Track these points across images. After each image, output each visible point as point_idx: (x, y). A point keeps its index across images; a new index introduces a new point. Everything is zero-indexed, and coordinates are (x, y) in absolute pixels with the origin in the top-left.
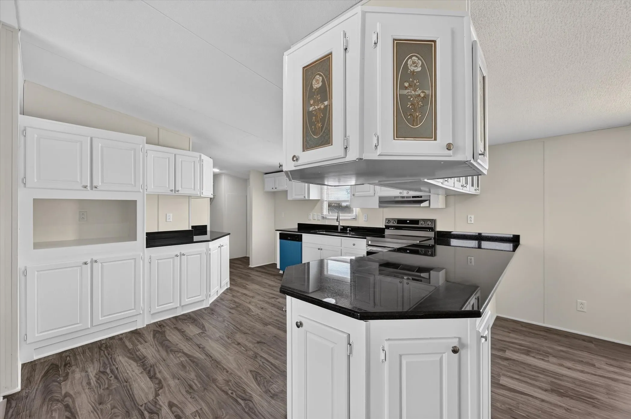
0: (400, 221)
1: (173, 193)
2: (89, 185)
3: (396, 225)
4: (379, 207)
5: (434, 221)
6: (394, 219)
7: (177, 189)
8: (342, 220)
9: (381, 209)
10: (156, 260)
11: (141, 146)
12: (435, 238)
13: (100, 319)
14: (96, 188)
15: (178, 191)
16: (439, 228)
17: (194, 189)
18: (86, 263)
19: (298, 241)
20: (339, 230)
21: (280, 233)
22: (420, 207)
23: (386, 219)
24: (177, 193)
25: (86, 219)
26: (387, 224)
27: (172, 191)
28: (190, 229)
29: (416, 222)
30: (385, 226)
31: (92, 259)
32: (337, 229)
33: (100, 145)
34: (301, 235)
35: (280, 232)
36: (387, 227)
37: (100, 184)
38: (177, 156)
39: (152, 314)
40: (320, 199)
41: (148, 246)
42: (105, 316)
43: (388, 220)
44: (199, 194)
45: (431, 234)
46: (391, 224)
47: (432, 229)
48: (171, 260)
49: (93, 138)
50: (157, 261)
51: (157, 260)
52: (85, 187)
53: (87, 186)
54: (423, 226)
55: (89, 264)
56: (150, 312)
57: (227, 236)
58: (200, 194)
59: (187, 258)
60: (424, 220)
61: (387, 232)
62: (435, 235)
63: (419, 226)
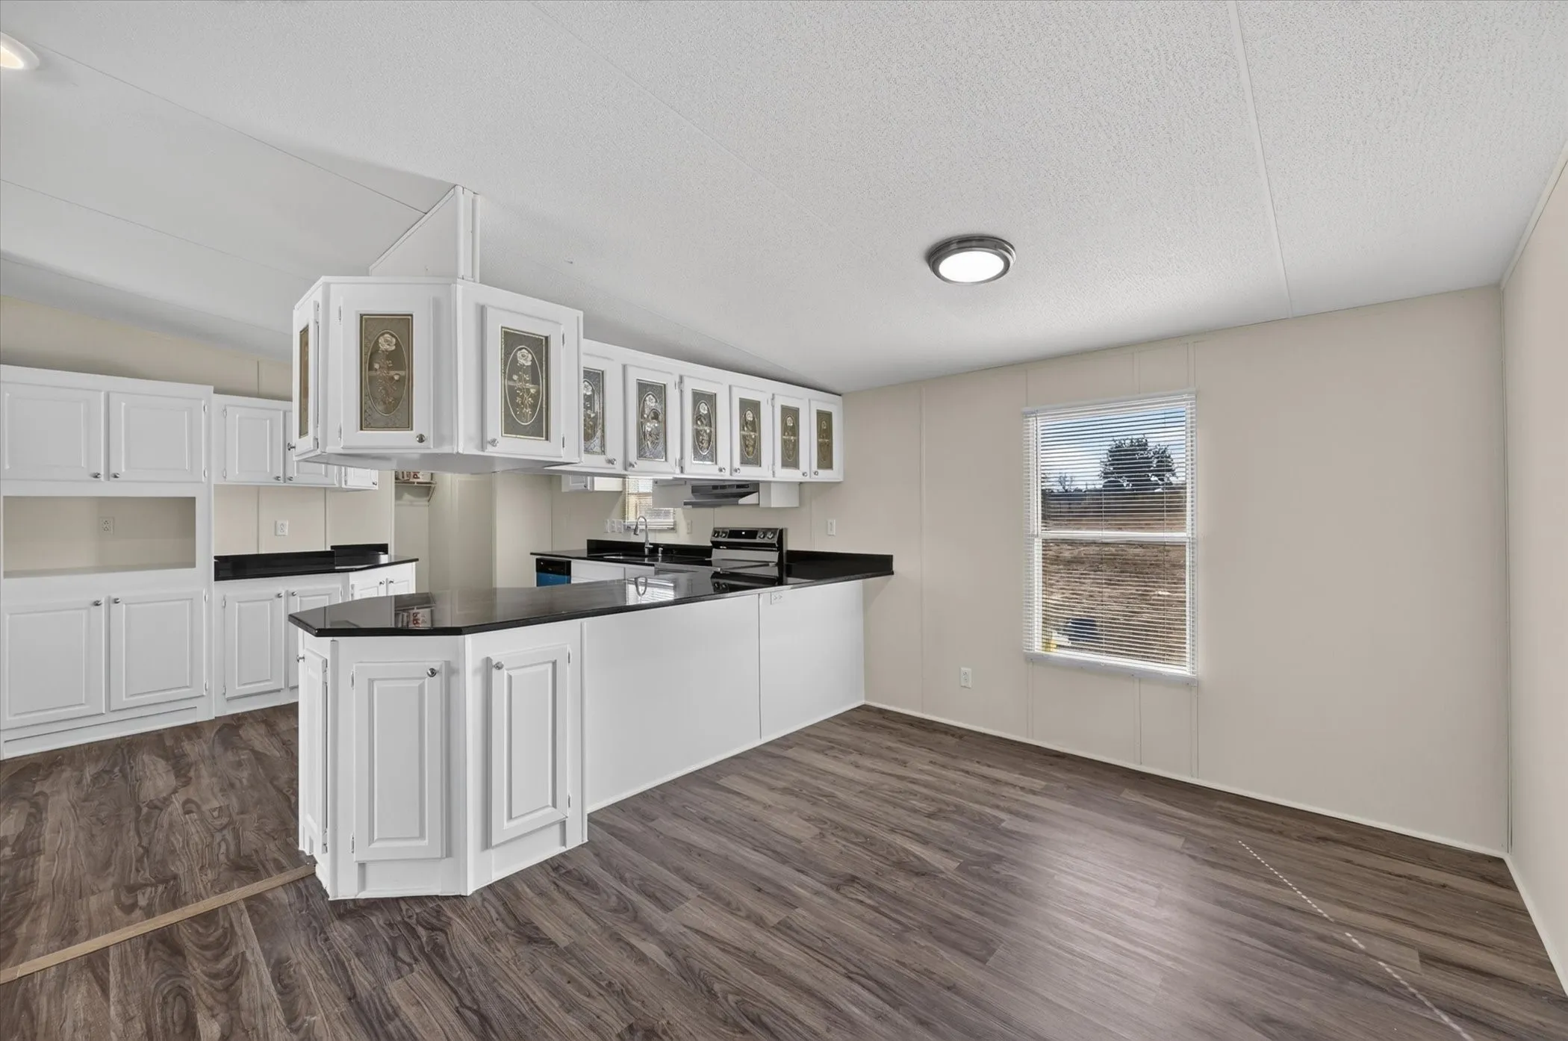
0: (733, 533)
1: (281, 483)
2: (102, 473)
3: (727, 540)
5: (781, 534)
6: (723, 530)
7: (289, 475)
8: (654, 531)
9: (702, 511)
10: (237, 604)
11: (203, 402)
12: (781, 566)
13: (124, 699)
14: (116, 477)
15: (290, 479)
16: (792, 546)
17: (326, 476)
18: (97, 604)
19: (565, 574)
20: (647, 553)
21: (537, 560)
23: (711, 529)
24: (288, 484)
25: (112, 532)
26: (716, 540)
27: (277, 478)
28: (329, 549)
29: (752, 533)
30: (712, 542)
31: (109, 597)
32: (643, 551)
33: (123, 404)
34: (570, 562)
35: (540, 557)
36: (716, 545)
37: (123, 470)
39: (228, 700)
40: (621, 490)
41: (217, 578)
42: (132, 695)
43: (716, 533)
44: (335, 482)
45: (773, 556)
46: (722, 539)
47: (778, 547)
48: (268, 603)
49: (111, 395)
50: (239, 606)
51: (239, 602)
52: (96, 476)
53: (99, 474)
54: (764, 541)
55: (103, 605)
56: (224, 694)
57: (410, 564)
58: (340, 482)
59: (301, 601)
60: (766, 531)
61: (717, 554)
62: (781, 557)
63: (758, 540)
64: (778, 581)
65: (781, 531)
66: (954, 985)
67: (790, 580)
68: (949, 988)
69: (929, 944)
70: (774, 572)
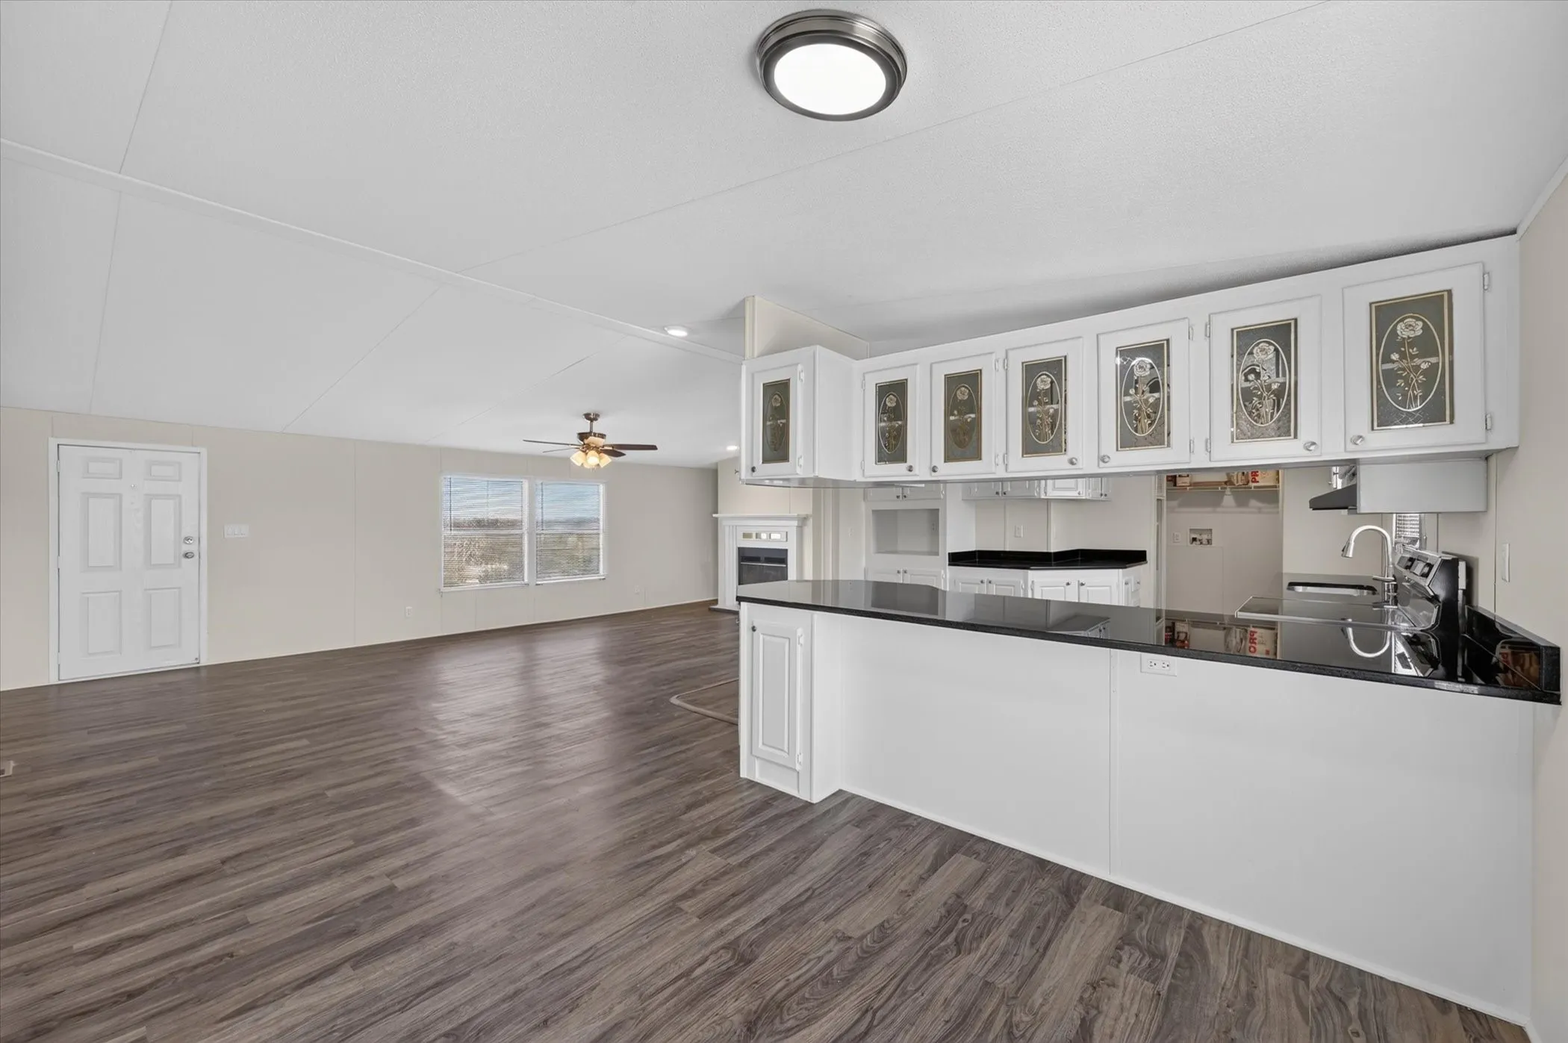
14: (905, 497)
41: (950, 564)
48: (977, 586)
51: (961, 583)
52: (898, 497)
59: (995, 588)
66: (547, 1027)
68: (545, 1021)
69: (613, 1014)
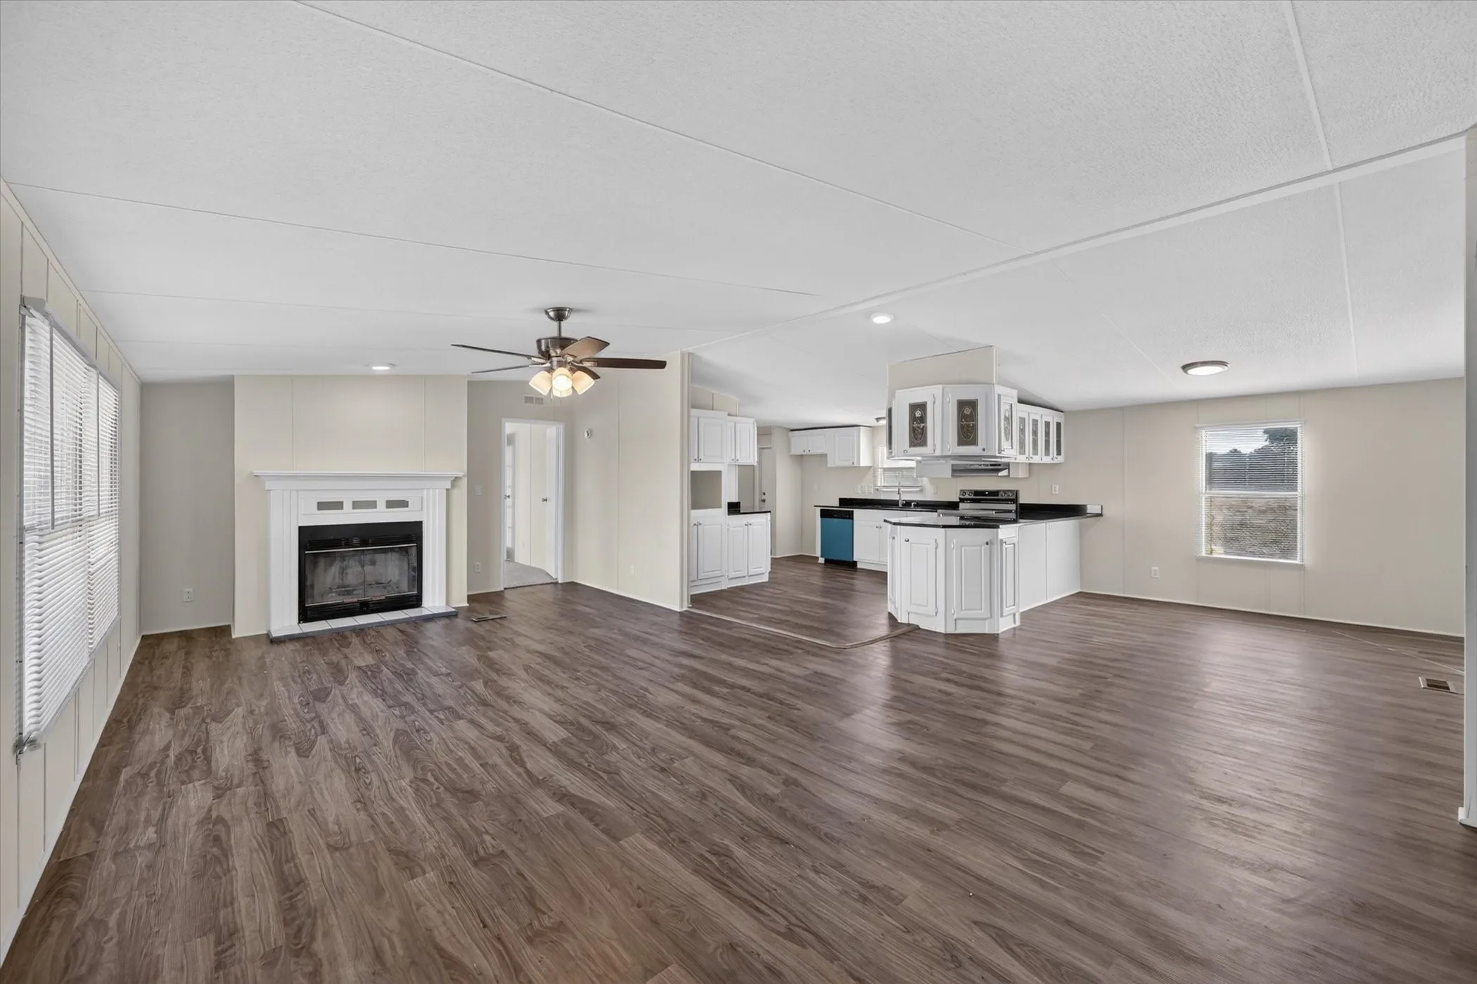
0: (977, 493)
1: (734, 463)
2: (697, 458)
3: (973, 497)
4: (952, 476)
5: (1017, 493)
6: (970, 491)
7: (737, 458)
8: (902, 492)
9: (955, 479)
10: (733, 528)
12: (1016, 511)
13: (702, 574)
14: (700, 460)
15: (738, 460)
16: (1022, 500)
18: (695, 525)
19: (849, 518)
20: (900, 505)
21: (821, 510)
22: (998, 476)
23: (961, 491)
24: (737, 463)
26: (962, 497)
29: (996, 493)
30: (960, 498)
31: (698, 522)
32: (898, 505)
34: (853, 511)
35: (820, 508)
36: (962, 500)
37: (702, 457)
38: (737, 425)
39: (730, 579)
40: (870, 465)
41: (728, 514)
42: (704, 572)
43: (963, 492)
45: (1012, 507)
46: (967, 496)
47: (1015, 501)
48: (742, 529)
49: (699, 418)
54: (1004, 498)
55: (697, 526)
56: (728, 576)
59: (752, 528)
60: (1005, 492)
61: (962, 505)
62: (1017, 506)
63: (999, 497)
64: (1015, 521)
65: (1017, 491)
67: (1021, 520)
70: (1013, 516)
